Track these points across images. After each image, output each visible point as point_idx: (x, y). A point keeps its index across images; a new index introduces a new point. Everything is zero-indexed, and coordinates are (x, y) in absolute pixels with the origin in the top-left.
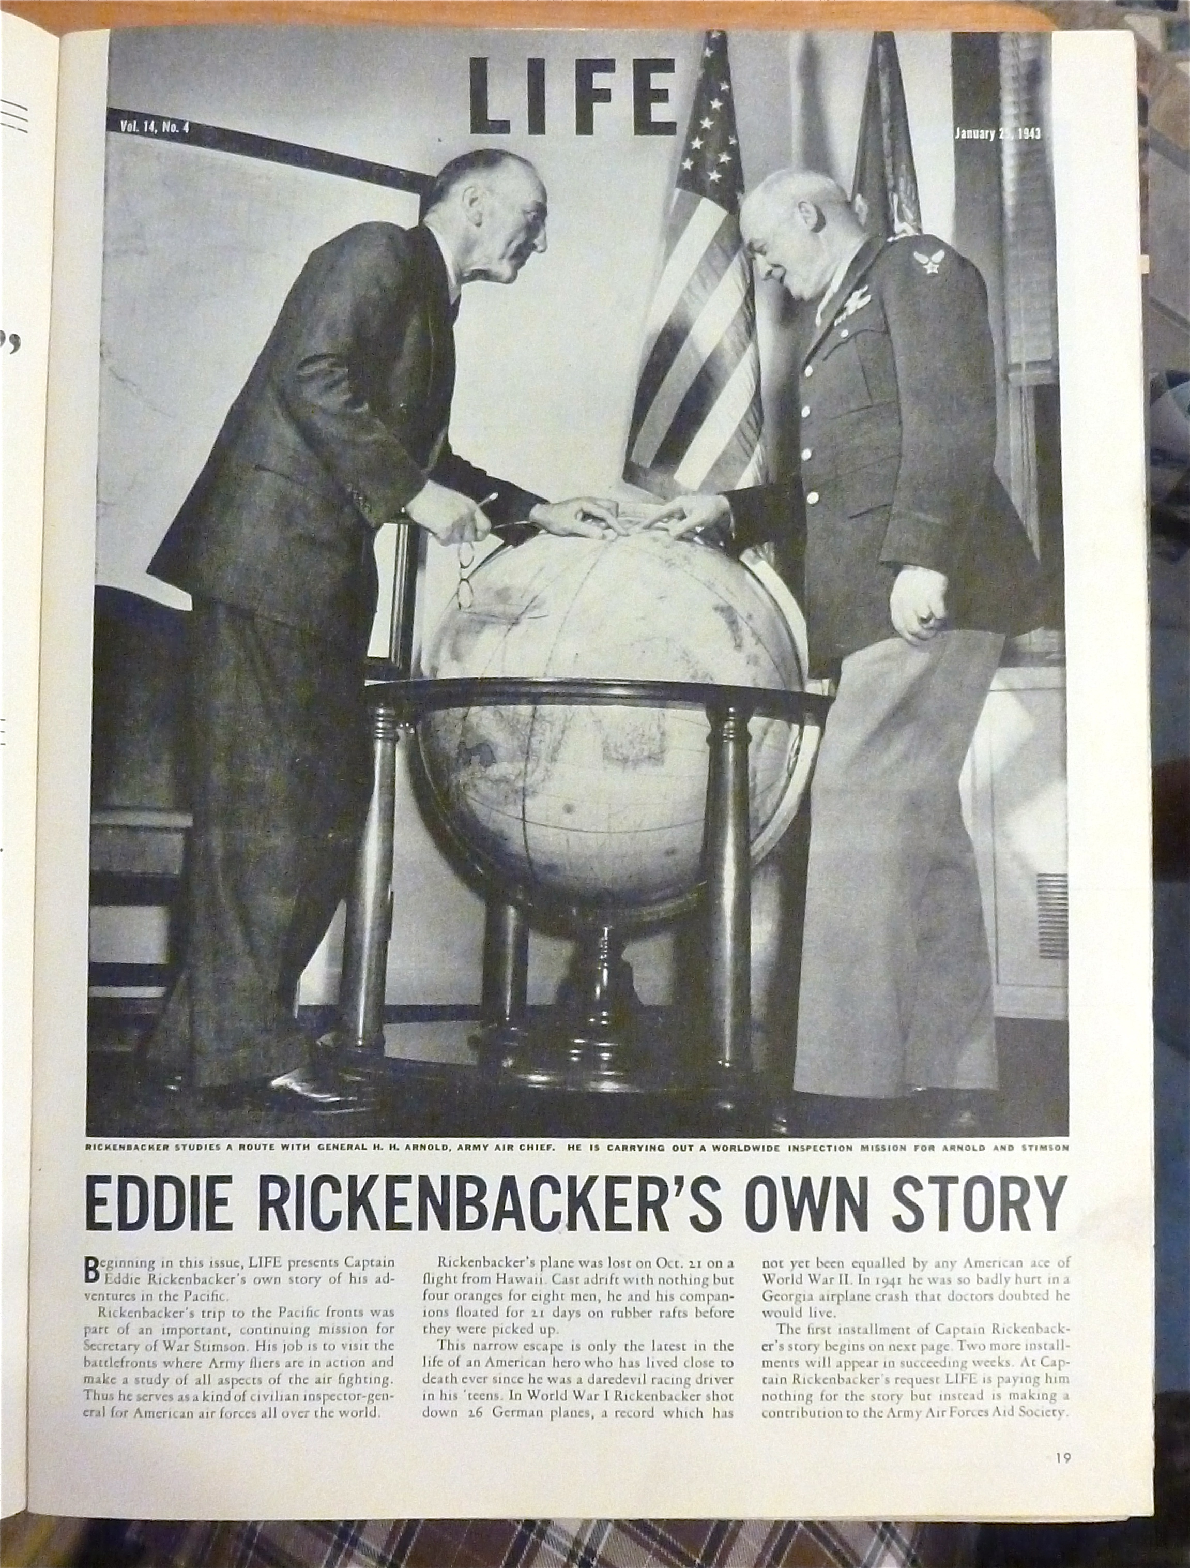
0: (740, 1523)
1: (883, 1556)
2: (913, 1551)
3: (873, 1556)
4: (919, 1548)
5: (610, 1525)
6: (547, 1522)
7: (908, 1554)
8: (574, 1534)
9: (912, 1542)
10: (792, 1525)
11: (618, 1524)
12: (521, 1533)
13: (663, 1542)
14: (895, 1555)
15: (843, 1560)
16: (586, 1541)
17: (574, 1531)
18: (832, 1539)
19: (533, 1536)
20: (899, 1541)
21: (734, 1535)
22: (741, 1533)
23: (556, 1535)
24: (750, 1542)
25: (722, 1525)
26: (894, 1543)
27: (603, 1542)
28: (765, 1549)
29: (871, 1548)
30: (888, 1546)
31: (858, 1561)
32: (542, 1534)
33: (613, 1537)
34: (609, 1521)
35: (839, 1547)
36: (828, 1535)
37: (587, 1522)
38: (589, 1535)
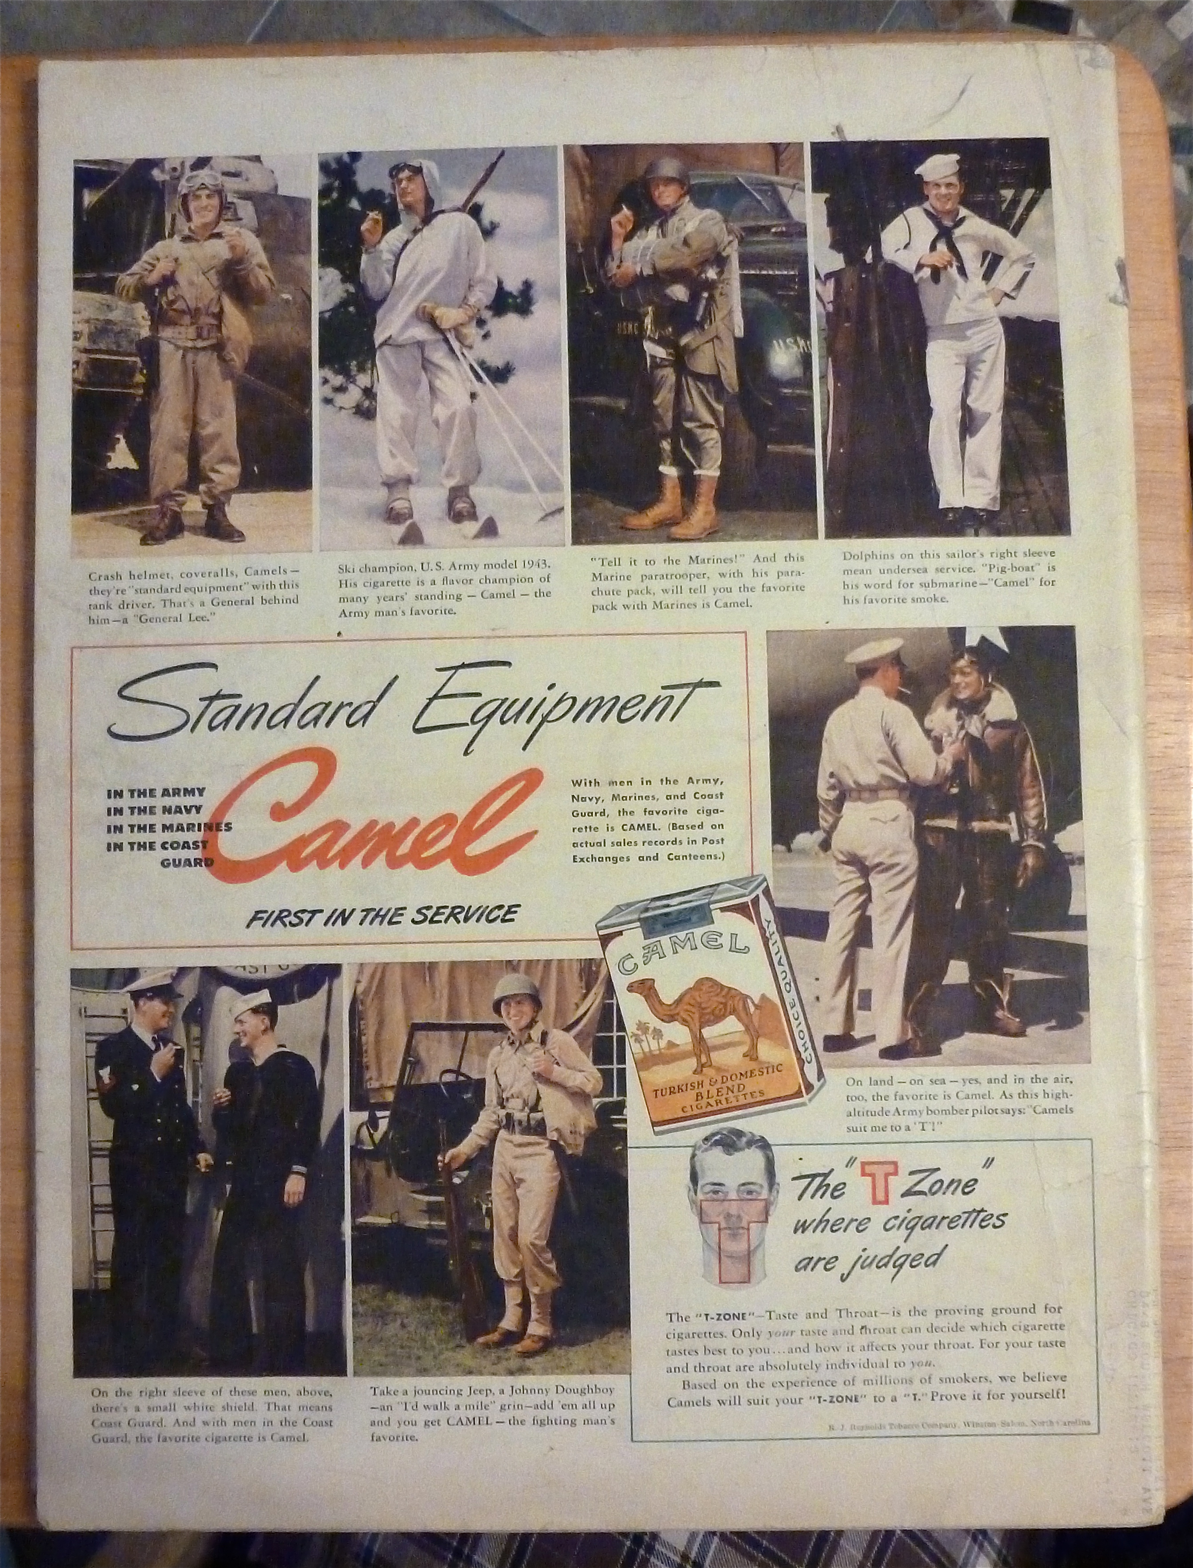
0: (840, 1533)
1: (977, 1558)
2: (1004, 1552)
3: (967, 1558)
4: (1008, 1548)
5: (716, 1540)
6: (654, 1536)
7: (999, 1553)
8: (682, 1549)
9: (1002, 1541)
10: (889, 1533)
11: (724, 1537)
12: (630, 1548)
13: (767, 1552)
14: (987, 1555)
15: (937, 1561)
16: (693, 1555)
17: (681, 1547)
18: (929, 1544)
19: (642, 1552)
20: (991, 1543)
21: (835, 1545)
22: (842, 1542)
23: (664, 1551)
24: (851, 1550)
25: (823, 1535)
26: (986, 1544)
27: (711, 1554)
28: (866, 1556)
29: (964, 1551)
30: (981, 1547)
31: (953, 1562)
32: (650, 1549)
33: (719, 1550)
34: (714, 1533)
35: (935, 1551)
36: (925, 1540)
37: (693, 1535)
38: (695, 1548)
